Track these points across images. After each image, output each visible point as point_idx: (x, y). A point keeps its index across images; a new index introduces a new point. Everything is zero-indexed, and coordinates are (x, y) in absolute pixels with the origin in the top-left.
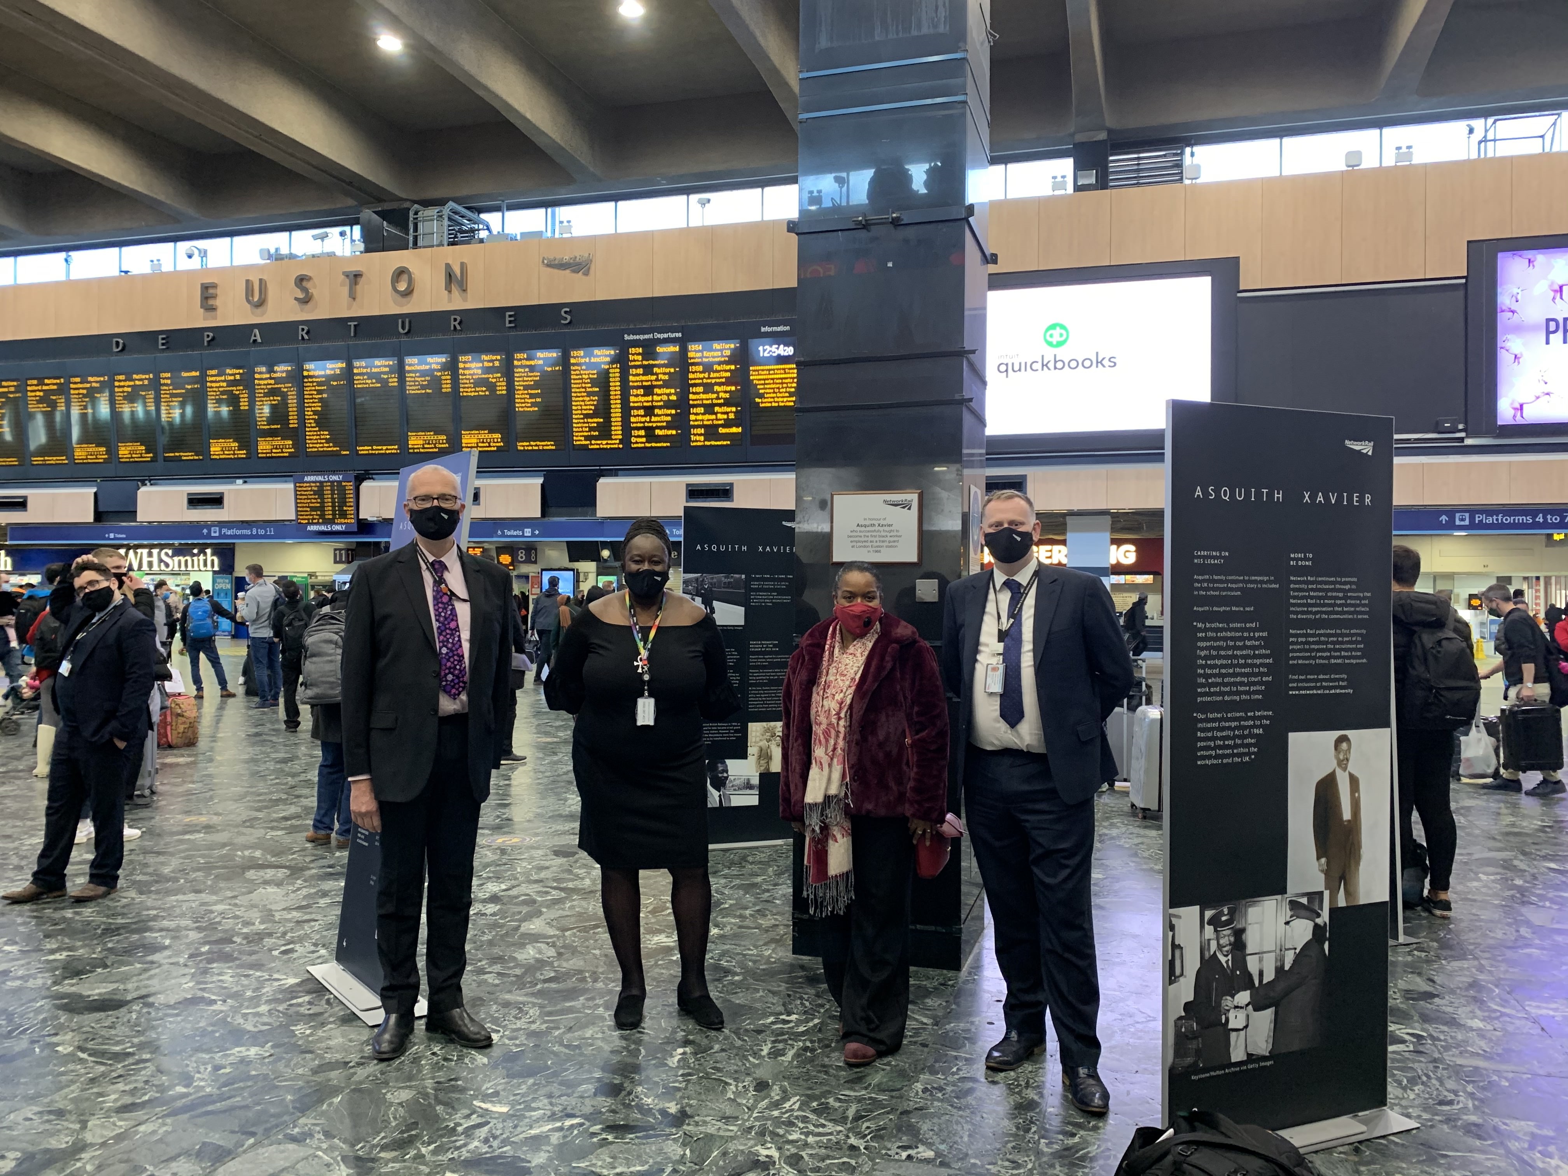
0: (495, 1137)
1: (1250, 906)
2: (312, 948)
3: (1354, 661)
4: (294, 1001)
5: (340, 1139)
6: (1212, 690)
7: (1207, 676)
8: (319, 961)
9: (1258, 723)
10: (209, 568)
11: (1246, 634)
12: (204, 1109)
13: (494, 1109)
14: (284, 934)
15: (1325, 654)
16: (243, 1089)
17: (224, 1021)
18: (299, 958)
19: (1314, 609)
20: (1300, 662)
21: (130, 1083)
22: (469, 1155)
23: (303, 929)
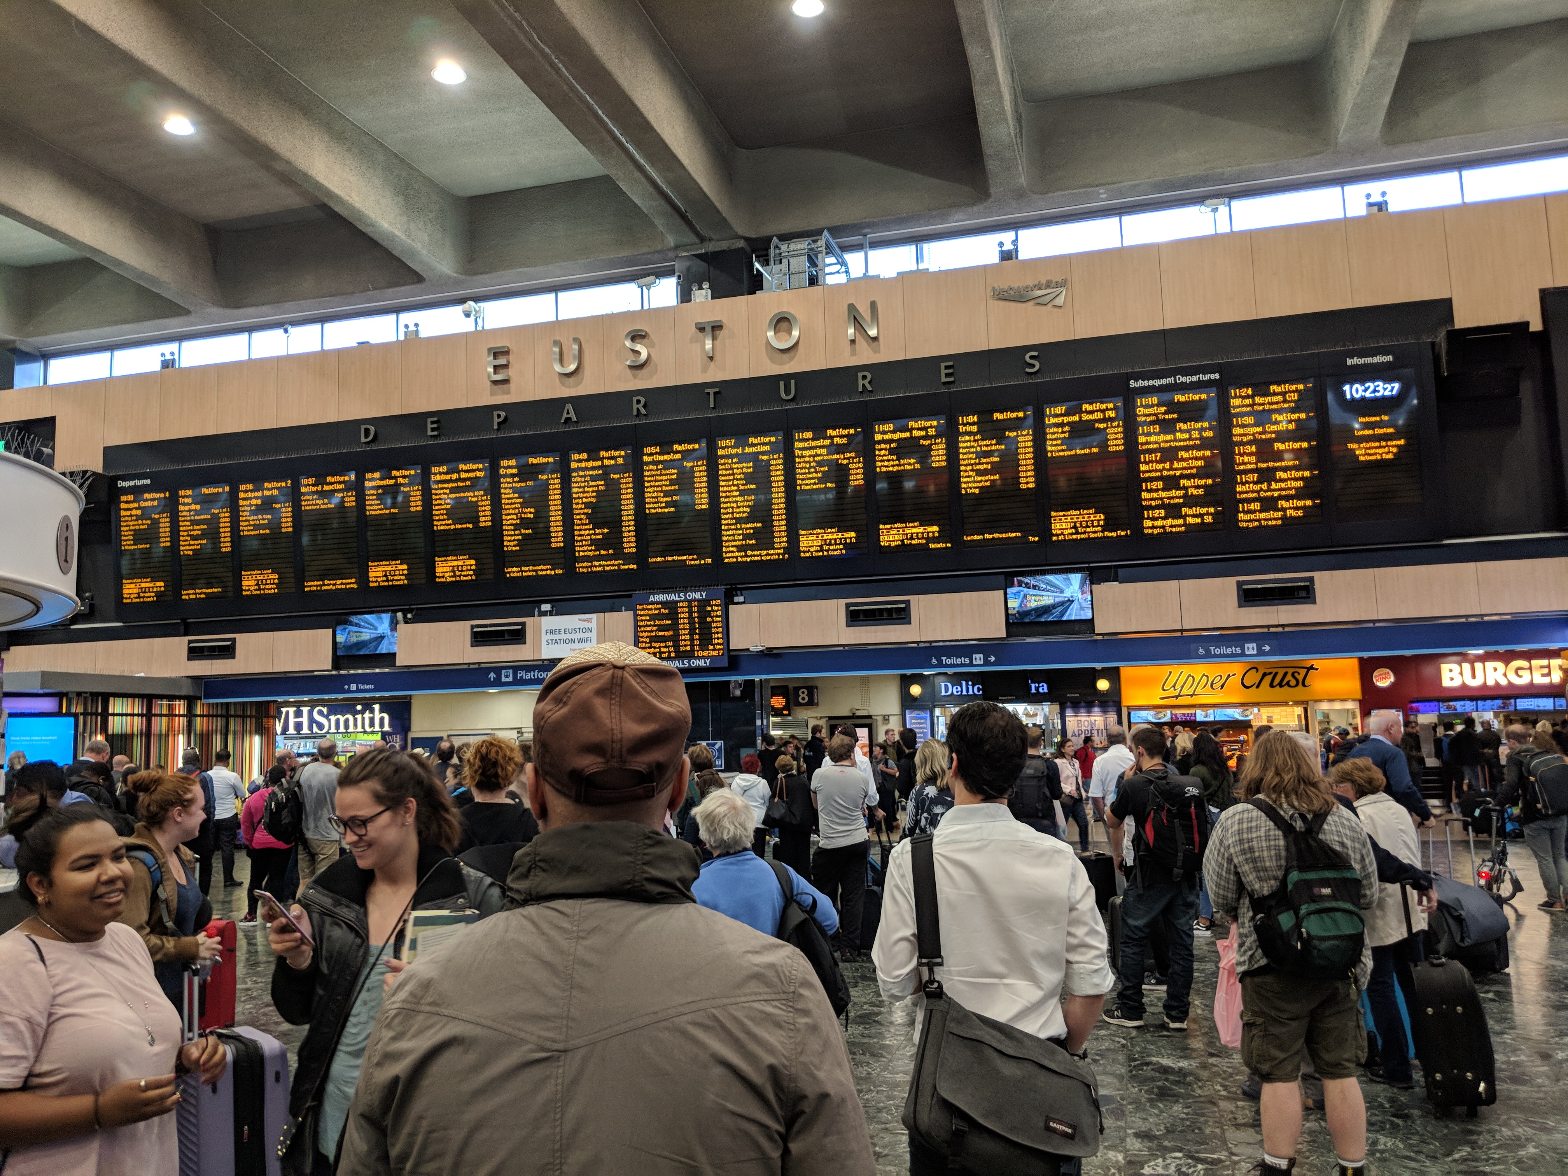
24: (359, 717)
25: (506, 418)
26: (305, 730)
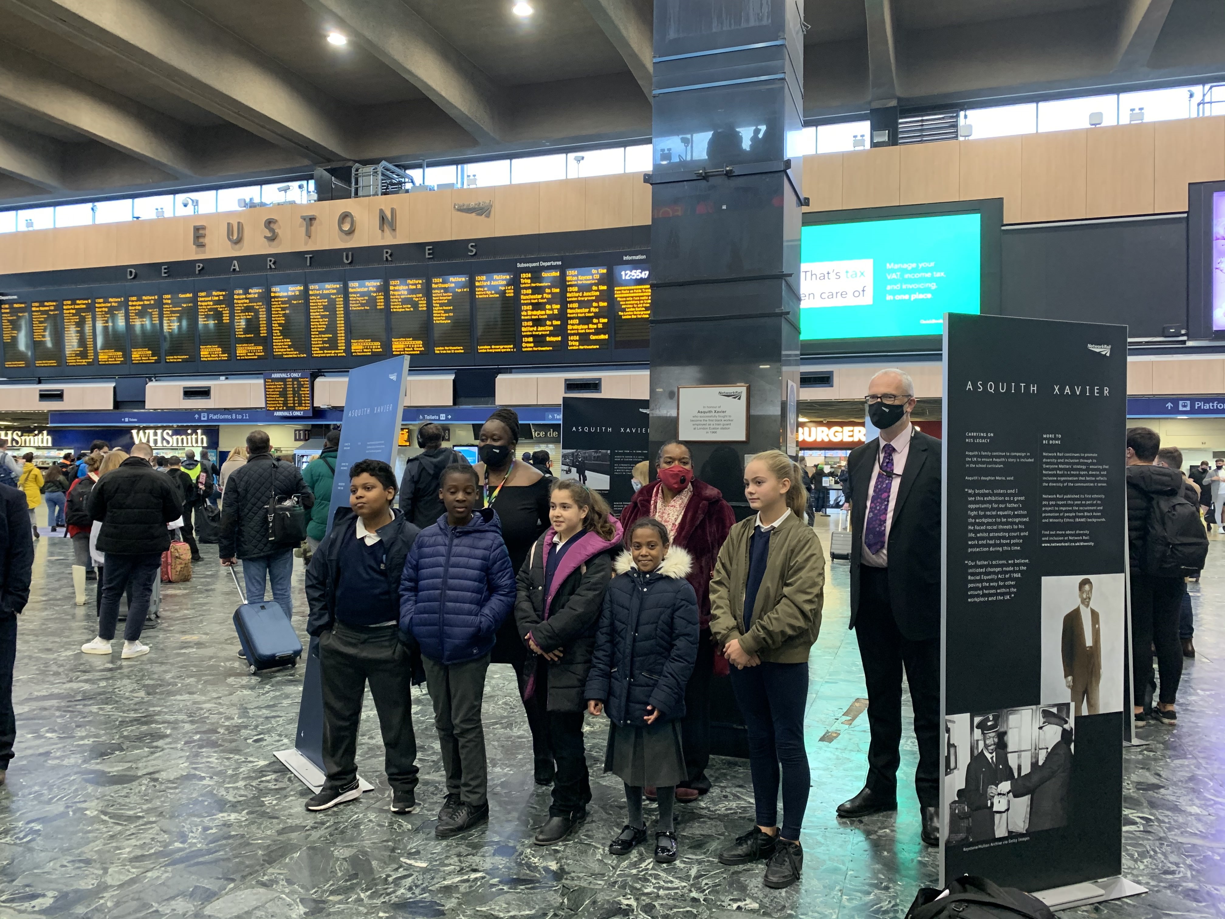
0: (417, 886)
1: (1010, 714)
2: (277, 738)
3: (1095, 520)
4: (264, 779)
5: (298, 885)
6: (980, 542)
7: (976, 532)
8: (283, 748)
9: (1017, 569)
10: (200, 444)
11: (1007, 499)
12: (196, 861)
13: (416, 864)
14: (256, 727)
15: (1071, 515)
16: (225, 845)
17: (211, 793)
18: (267, 745)
19: (1062, 479)
20: (1051, 520)
21: (140, 839)
22: (397, 899)
23: (271, 723)
24: (189, 437)
25: (203, 268)
26: (159, 444)
